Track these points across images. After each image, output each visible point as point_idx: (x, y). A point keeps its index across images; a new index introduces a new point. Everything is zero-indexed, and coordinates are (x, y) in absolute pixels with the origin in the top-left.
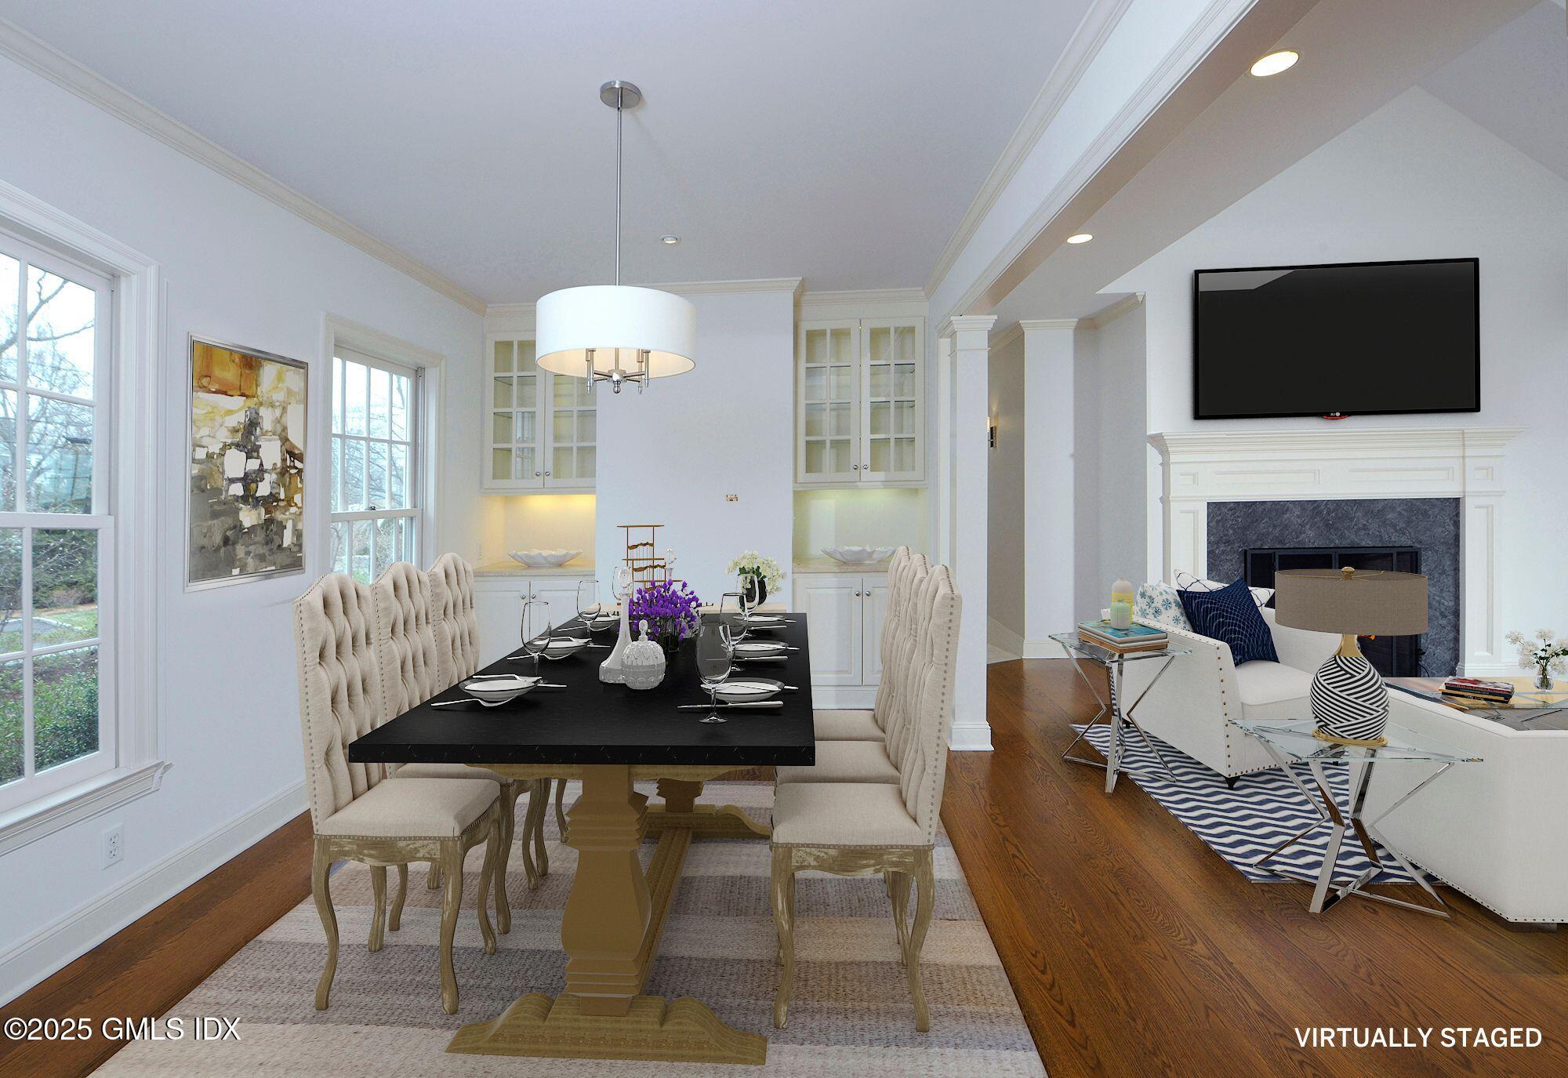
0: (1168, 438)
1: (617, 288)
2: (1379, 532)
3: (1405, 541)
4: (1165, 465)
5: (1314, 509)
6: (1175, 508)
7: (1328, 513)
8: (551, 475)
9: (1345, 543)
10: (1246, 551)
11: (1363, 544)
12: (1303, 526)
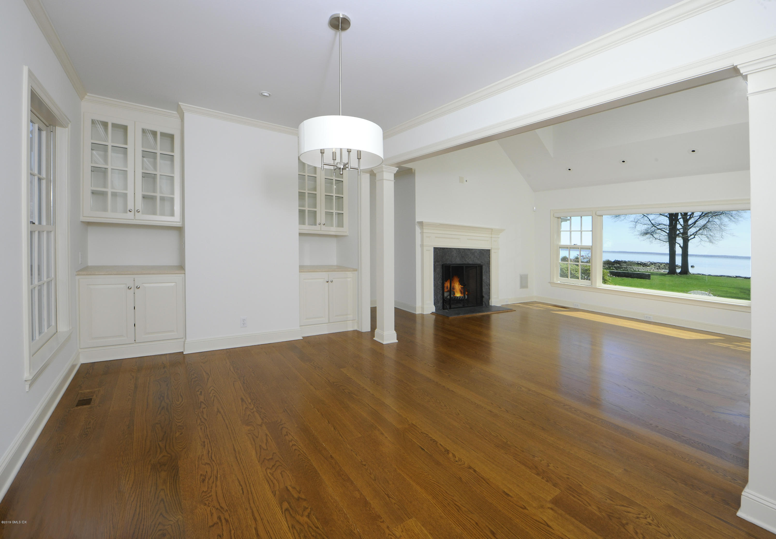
0: (425, 223)
1: (341, 116)
2: (474, 259)
3: (479, 262)
4: (422, 233)
5: (459, 250)
6: (425, 248)
7: (462, 253)
8: (141, 212)
9: (466, 263)
10: (443, 264)
11: (470, 263)
12: (456, 257)
